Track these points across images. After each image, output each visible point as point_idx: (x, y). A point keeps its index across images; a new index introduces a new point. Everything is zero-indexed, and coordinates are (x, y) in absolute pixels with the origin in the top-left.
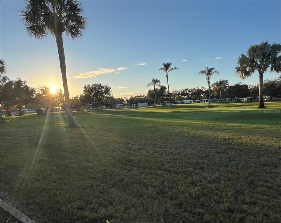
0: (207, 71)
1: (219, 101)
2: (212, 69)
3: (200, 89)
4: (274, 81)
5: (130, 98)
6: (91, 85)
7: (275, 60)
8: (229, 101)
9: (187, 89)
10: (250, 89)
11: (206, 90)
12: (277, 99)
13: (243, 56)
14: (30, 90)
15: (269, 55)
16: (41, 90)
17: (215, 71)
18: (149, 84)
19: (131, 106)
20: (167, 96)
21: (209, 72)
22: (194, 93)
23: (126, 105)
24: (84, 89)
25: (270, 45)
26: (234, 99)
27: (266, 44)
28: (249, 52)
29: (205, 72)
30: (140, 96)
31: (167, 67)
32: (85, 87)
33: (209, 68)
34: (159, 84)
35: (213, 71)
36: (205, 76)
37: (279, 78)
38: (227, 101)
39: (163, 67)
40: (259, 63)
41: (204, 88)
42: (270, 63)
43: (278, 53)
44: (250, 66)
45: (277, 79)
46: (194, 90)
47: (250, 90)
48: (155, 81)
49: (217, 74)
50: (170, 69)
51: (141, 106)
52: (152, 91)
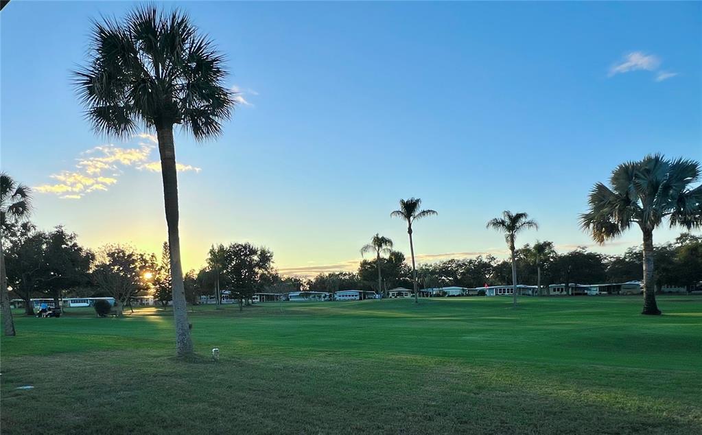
0: (507, 221)
1: (530, 292)
2: (519, 216)
3: (485, 260)
4: (665, 248)
5: (317, 279)
6: (226, 246)
7: (682, 200)
8: (557, 293)
9: (452, 261)
10: (603, 264)
11: (500, 263)
12: (674, 289)
13: (601, 188)
14: (83, 254)
15: (667, 187)
16: (109, 255)
17: (527, 220)
18: (365, 249)
19: (320, 297)
20: (405, 275)
21: (512, 223)
22: (468, 271)
23: (306, 294)
24: (209, 256)
25: (667, 163)
26: (567, 287)
27: (657, 159)
28: (615, 179)
29: (503, 223)
30: (341, 274)
31: (409, 208)
32: (212, 252)
33: (514, 214)
34: (389, 247)
35: (523, 220)
36: (503, 233)
37: (677, 239)
38: (552, 293)
39: (399, 208)
40: (641, 205)
41: (493, 259)
42: (669, 206)
43: (689, 182)
44: (621, 212)
45: (673, 241)
46: (471, 262)
47: (606, 265)
48: (380, 242)
49: (533, 229)
50: (417, 213)
51: (342, 298)
52: (370, 264)
